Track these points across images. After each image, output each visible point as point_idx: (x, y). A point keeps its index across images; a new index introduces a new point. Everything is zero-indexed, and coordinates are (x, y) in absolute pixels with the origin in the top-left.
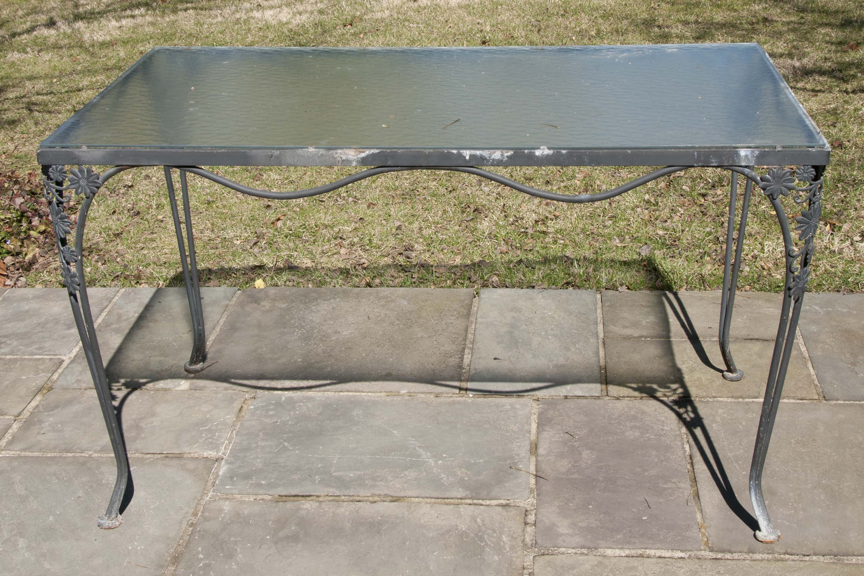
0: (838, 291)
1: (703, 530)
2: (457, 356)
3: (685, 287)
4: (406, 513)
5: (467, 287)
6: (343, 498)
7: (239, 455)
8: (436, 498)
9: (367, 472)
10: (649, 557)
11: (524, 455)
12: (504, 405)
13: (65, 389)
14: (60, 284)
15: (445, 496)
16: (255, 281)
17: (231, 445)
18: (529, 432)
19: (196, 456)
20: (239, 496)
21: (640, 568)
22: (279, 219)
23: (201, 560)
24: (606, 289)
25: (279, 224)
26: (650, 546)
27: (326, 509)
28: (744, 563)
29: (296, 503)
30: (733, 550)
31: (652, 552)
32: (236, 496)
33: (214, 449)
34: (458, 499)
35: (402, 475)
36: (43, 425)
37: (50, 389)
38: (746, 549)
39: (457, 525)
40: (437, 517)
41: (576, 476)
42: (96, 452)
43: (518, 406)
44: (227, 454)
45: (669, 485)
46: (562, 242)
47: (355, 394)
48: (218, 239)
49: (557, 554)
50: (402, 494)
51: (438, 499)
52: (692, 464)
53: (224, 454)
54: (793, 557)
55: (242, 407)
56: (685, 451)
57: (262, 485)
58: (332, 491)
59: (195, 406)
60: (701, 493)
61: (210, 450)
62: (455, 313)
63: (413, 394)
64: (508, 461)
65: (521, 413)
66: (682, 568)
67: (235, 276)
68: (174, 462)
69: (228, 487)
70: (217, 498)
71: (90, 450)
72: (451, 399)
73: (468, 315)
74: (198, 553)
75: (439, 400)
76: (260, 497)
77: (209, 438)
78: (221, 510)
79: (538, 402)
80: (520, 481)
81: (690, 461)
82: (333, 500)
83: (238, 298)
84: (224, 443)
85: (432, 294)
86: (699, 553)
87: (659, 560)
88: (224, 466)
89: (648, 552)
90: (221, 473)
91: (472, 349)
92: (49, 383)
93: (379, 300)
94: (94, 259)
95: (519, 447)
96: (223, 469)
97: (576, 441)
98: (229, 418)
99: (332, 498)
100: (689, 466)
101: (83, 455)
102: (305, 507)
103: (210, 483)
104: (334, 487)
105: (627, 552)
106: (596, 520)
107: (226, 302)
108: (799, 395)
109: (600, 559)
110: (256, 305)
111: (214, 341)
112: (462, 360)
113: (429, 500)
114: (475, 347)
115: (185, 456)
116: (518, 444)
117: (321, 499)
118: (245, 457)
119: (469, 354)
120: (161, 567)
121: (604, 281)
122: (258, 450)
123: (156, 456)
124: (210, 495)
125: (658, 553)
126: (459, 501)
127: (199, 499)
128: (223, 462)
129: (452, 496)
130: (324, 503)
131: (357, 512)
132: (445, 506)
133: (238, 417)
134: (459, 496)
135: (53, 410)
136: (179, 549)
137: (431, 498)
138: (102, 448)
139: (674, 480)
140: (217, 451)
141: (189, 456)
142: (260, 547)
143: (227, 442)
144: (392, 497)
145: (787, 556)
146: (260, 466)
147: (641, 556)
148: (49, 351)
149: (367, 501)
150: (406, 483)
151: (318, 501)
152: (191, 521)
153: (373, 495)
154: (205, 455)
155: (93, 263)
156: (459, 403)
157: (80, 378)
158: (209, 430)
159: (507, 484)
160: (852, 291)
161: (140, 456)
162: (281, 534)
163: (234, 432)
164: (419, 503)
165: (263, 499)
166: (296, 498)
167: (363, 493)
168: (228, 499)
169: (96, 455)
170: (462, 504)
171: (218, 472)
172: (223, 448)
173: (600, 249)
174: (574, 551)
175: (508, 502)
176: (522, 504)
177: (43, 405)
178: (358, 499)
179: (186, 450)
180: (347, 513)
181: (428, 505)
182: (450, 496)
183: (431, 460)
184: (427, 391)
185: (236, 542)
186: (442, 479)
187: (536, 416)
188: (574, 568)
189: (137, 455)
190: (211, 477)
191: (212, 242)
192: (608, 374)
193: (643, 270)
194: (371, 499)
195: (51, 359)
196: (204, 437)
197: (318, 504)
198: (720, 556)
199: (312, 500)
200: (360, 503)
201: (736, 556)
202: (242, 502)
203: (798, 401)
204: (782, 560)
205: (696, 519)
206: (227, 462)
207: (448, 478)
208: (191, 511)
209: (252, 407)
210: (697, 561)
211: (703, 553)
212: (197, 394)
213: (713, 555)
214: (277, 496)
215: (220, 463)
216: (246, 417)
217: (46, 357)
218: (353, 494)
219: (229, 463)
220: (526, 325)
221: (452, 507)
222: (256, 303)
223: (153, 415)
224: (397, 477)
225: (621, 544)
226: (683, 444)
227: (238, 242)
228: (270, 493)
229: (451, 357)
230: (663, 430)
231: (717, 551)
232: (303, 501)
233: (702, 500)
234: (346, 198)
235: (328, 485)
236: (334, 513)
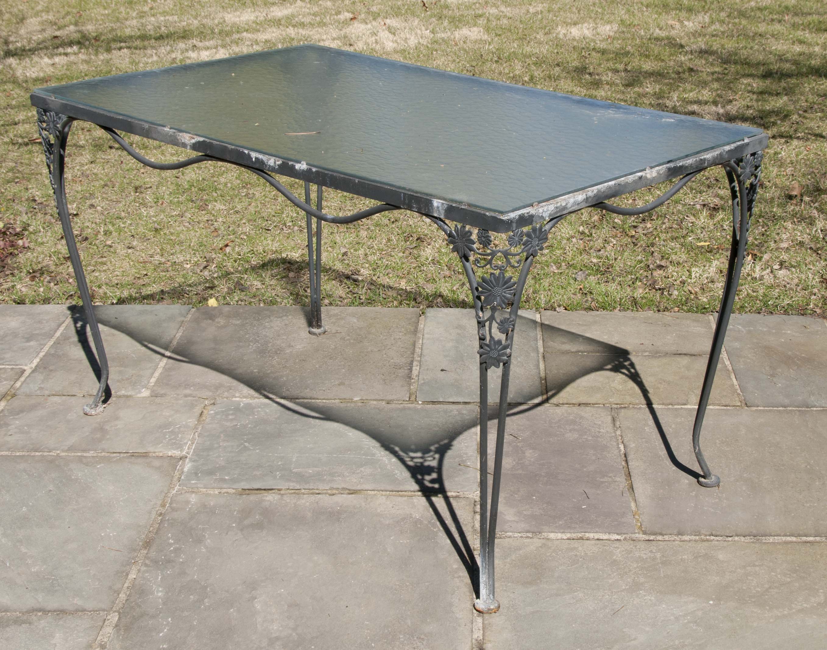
0: (759, 313)
1: (637, 517)
2: (406, 368)
3: (619, 308)
4: (363, 504)
5: (413, 307)
6: (303, 491)
7: (202, 454)
8: (390, 491)
9: (325, 468)
10: (588, 539)
11: (472, 453)
12: (451, 411)
13: (28, 396)
14: (15, 302)
15: (399, 489)
16: (207, 300)
17: (194, 445)
18: (476, 434)
19: (161, 454)
20: (205, 490)
21: (580, 548)
22: (227, 246)
23: (171, 545)
24: (545, 309)
25: (228, 250)
26: (589, 530)
27: (288, 501)
28: (674, 543)
29: (259, 496)
30: (664, 532)
31: (591, 535)
32: (201, 489)
33: (178, 448)
34: (412, 491)
35: (359, 471)
36: (9, 428)
37: (14, 396)
38: (675, 532)
39: (411, 514)
40: (393, 507)
41: (520, 472)
42: (63, 451)
44: (191, 453)
45: (606, 479)
47: (310, 400)
48: (169, 263)
49: (504, 538)
50: (359, 487)
51: (393, 491)
52: (627, 461)
53: (188, 453)
54: (717, 538)
55: (202, 412)
56: (620, 451)
57: (225, 480)
58: (292, 485)
59: (157, 411)
60: (635, 486)
61: (174, 450)
62: (403, 329)
63: (365, 401)
64: (457, 460)
66: (618, 548)
67: (187, 296)
68: (140, 460)
69: (194, 482)
70: (183, 492)
71: (58, 450)
72: (402, 405)
73: (415, 331)
74: (169, 538)
75: (390, 406)
76: (224, 491)
77: (173, 439)
78: (188, 502)
80: (468, 476)
81: (624, 459)
82: (294, 493)
83: (193, 315)
84: (187, 443)
85: (380, 313)
86: (633, 535)
87: (598, 542)
88: (188, 463)
89: (587, 535)
90: (186, 470)
91: (420, 362)
92: (12, 390)
93: (330, 317)
94: (46, 280)
95: (467, 447)
96: (188, 466)
97: (519, 442)
98: (190, 422)
99: (293, 491)
100: (624, 463)
101: (51, 454)
102: (267, 499)
103: (175, 479)
104: (293, 482)
105: (569, 535)
106: (539, 509)
107: (183, 319)
108: (724, 403)
109: (544, 541)
110: (210, 321)
111: (172, 353)
112: (411, 372)
113: (384, 493)
114: (423, 359)
115: (150, 454)
116: (466, 444)
117: (282, 492)
118: (208, 455)
119: (417, 366)
120: (135, 550)
121: (543, 303)
122: (220, 450)
123: (122, 455)
124: (176, 488)
125: (597, 536)
126: (413, 493)
127: (166, 492)
128: (187, 460)
129: (406, 489)
130: (285, 496)
131: (317, 503)
132: (400, 498)
133: (199, 421)
134: (412, 489)
135: (18, 414)
136: (150, 535)
137: (386, 491)
138: (69, 448)
139: (610, 475)
140: (181, 451)
141: (154, 455)
142: (227, 534)
143: (189, 442)
144: (349, 490)
145: (712, 538)
146: (223, 463)
147: (581, 538)
148: (10, 361)
149: (326, 493)
150: (362, 478)
151: (280, 494)
152: (159, 512)
153: (332, 489)
154: (170, 454)
155: (45, 283)
156: (409, 409)
157: (42, 386)
158: (172, 432)
159: (456, 479)
160: (772, 313)
161: (107, 455)
162: (246, 522)
163: (196, 434)
164: (375, 495)
165: (227, 493)
166: (258, 491)
167: (322, 486)
168: (193, 492)
169: (63, 454)
170: (415, 496)
171: (183, 469)
172: (187, 448)
173: (538, 274)
174: (520, 535)
175: (458, 494)
176: (471, 496)
177: (8, 410)
178: (317, 492)
179: (151, 449)
180: (308, 504)
181: (383, 497)
182: (403, 490)
183: (384, 459)
184: (379, 399)
185: (204, 530)
186: (396, 474)
188: (520, 549)
189: (103, 454)
190: (177, 473)
191: (162, 265)
192: (548, 384)
193: (579, 293)
194: (329, 492)
195: (12, 369)
196: (167, 438)
197: (279, 496)
198: (652, 538)
199: (274, 493)
200: (320, 496)
201: (666, 537)
202: (208, 495)
203: (723, 408)
204: (708, 540)
205: (630, 507)
206: (191, 460)
207: (401, 474)
208: (159, 502)
209: (212, 412)
210: (632, 542)
211: (637, 535)
212: (158, 400)
213: (647, 537)
214: (240, 490)
215: (184, 461)
216: (207, 420)
217: (7, 367)
218: (313, 487)
219: (194, 461)
220: (471, 341)
221: (406, 498)
222: (210, 319)
223: (117, 418)
224: (354, 473)
225: (563, 529)
226: (618, 444)
227: (188, 266)
228: (234, 487)
229: (400, 369)
230: (599, 432)
231: (649, 534)
232: (265, 494)
233: (635, 491)
234: (292, 227)
235: (289, 480)
236: (295, 504)
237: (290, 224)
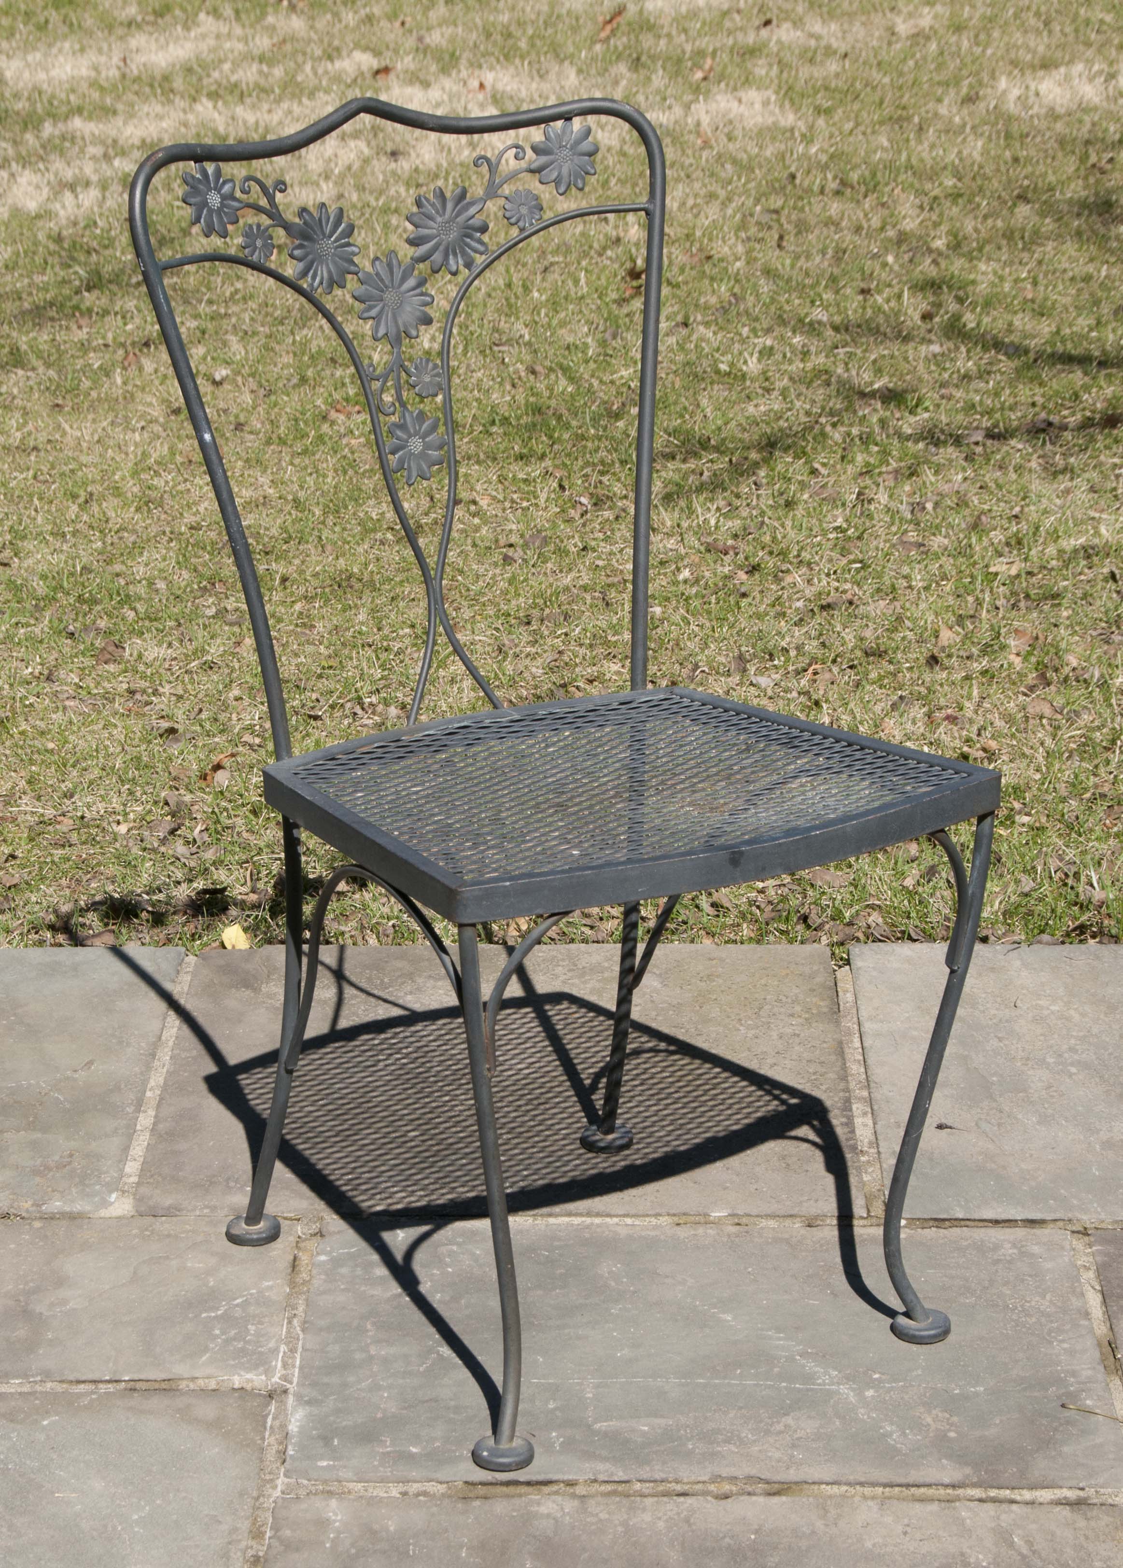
4: (819, 1524)
5: (802, 943)
6: (638, 1486)
7: (326, 1380)
8: (885, 1485)
9: (682, 1419)
11: (1090, 1372)
12: (996, 1247)
15: (910, 1480)
16: (217, 930)
17: (298, 1356)
18: (1087, 1315)
19: (213, 1385)
20: (360, 1485)
22: (218, 767)
25: (222, 778)
27: (603, 1516)
29: (517, 1501)
32: (351, 1485)
33: (256, 1367)
34: (946, 1486)
35: (780, 1427)
39: (962, 1554)
40: (905, 1533)
43: (1036, 1249)
44: (295, 1380)
46: (1026, 819)
47: (588, 1220)
48: (65, 820)
50: (792, 1475)
51: (892, 1486)
53: (285, 1378)
55: (295, 1258)
57: (412, 1456)
58: (604, 1469)
59: (167, 1258)
61: (248, 1370)
62: (798, 1008)
63: (744, 1220)
64: (1052, 1390)
65: (1049, 1265)
68: (156, 1402)
69: (325, 1463)
70: (302, 1492)
72: (851, 1232)
73: (834, 1013)
75: (818, 1233)
76: (415, 1487)
77: (234, 1339)
78: (322, 1524)
79: (1086, 1238)
80: (1099, 1441)
82: (614, 1493)
83: (194, 974)
84: (276, 1350)
85: (722, 960)
88: (294, 1408)
90: (293, 1427)
91: (870, 1101)
93: (583, 975)
95: (1071, 1353)
96: (296, 1417)
98: (270, 1288)
99: (609, 1488)
102: (543, 1510)
103: (271, 1455)
104: (605, 1459)
110: (248, 993)
111: (165, 1088)
112: (853, 1131)
113: (868, 1491)
114: (878, 1095)
115: (183, 1385)
116: (1066, 1345)
117: (580, 1490)
118: (345, 1385)
119: (867, 1114)
122: (375, 1368)
123: (102, 1388)
124: (280, 1484)
126: (950, 1491)
127: (255, 1494)
128: (291, 1400)
129: (928, 1480)
130: (592, 1502)
131: (687, 1521)
132: (917, 1505)
133: (292, 1284)
134: (947, 1481)
137: (874, 1485)
140: (266, 1372)
141: (192, 1386)
143: (283, 1348)
144: (768, 1482)
146: (392, 1408)
149: (705, 1493)
150: (794, 1446)
151: (574, 1496)
152: (250, 1553)
153: (716, 1479)
154: (236, 1381)
156: (876, 1241)
158: (227, 1319)
159: (1066, 1449)
161: (60, 1388)
163: (295, 1322)
164: (843, 1496)
165: (425, 1494)
166: (511, 1490)
167: (688, 1473)
168: (330, 1493)
170: (958, 1499)
171: (283, 1426)
172: (280, 1364)
175: (1081, 1494)
178: (679, 1488)
179: (180, 1369)
180: (661, 1525)
181: (870, 1503)
182: (921, 1480)
183: (843, 1389)
184: (782, 1213)
186: (888, 1435)
187: (1091, 1274)
189: (49, 1385)
190: (270, 1439)
191: (50, 828)
194: (712, 1487)
196: (217, 1337)
197: (576, 1503)
199: (556, 1493)
200: (689, 1500)
202: (372, 1501)
206: (300, 1400)
207: (904, 1434)
208: (245, 1525)
209: (323, 1258)
212: (163, 1225)
214: (460, 1484)
215: (283, 1402)
216: (316, 1282)
218: (663, 1476)
219: (309, 1403)
220: (1000, 1040)
221: (934, 1507)
223: (60, 1282)
224: (767, 1432)
227: (123, 829)
228: (440, 1476)
232: (533, 1495)
234: (380, 708)
235: (590, 1456)
236: (625, 1524)
237: (374, 699)
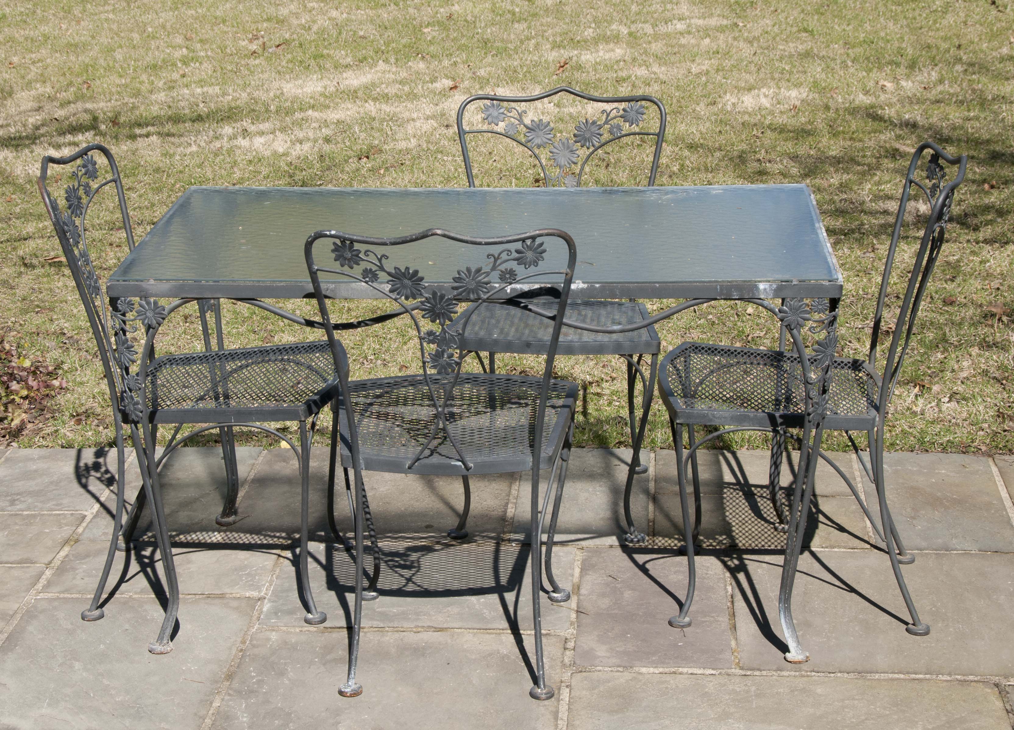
0: (912, 451)
1: (736, 654)
2: (500, 510)
3: (746, 447)
4: (449, 641)
6: (387, 629)
7: (281, 594)
8: (478, 629)
9: (410, 608)
10: (681, 673)
13: (93, 541)
14: (63, 447)
15: (487, 627)
16: (279, 442)
17: (272, 587)
18: (573, 575)
19: (238, 596)
20: (285, 628)
21: (672, 682)
23: (253, 677)
24: (661, 448)
26: (683, 665)
27: (371, 638)
28: (771, 678)
30: (762, 668)
31: (685, 670)
32: (282, 628)
33: (255, 590)
35: (445, 611)
36: (77, 572)
37: (77, 541)
38: (774, 668)
39: (499, 650)
40: (480, 644)
41: (616, 611)
42: (136, 593)
43: (561, 554)
44: (269, 594)
45: (707, 619)
46: (617, 404)
49: (594, 672)
50: (445, 626)
51: (481, 629)
52: (732, 602)
53: (266, 594)
54: (819, 674)
55: (279, 555)
56: (727, 592)
58: (375, 623)
59: (231, 555)
60: (737, 626)
61: (252, 591)
65: (564, 559)
66: (712, 682)
67: (257, 438)
68: (217, 601)
69: (273, 621)
70: (263, 630)
71: (130, 592)
74: (251, 672)
75: (481, 548)
76: (305, 629)
77: (250, 581)
78: (268, 639)
79: (582, 551)
80: (561, 615)
81: (730, 600)
83: (264, 457)
84: (265, 585)
86: (729, 671)
87: (691, 676)
88: (267, 603)
89: (681, 670)
90: (265, 609)
91: (516, 504)
92: (74, 535)
94: (94, 424)
96: (267, 606)
97: (618, 583)
99: (376, 629)
100: (729, 604)
101: (123, 596)
103: (254, 618)
104: (377, 620)
105: (661, 670)
106: (633, 646)
107: (254, 461)
108: (851, 545)
109: (634, 675)
110: (285, 464)
111: (243, 497)
112: (505, 514)
113: (471, 631)
114: (519, 501)
115: (227, 596)
118: (288, 596)
119: (512, 508)
120: (217, 682)
121: (659, 441)
123: (197, 597)
124: (256, 627)
125: (690, 671)
126: (502, 631)
127: (246, 630)
128: (266, 601)
129: (494, 627)
131: (402, 640)
132: (487, 635)
133: (276, 563)
134: (501, 628)
135: (84, 559)
136: (232, 669)
137: (474, 629)
138: (142, 590)
139: (713, 615)
140: (259, 592)
141: (231, 596)
142: (309, 668)
143: (267, 584)
144: (435, 628)
145: (813, 674)
147: (674, 673)
148: (69, 507)
149: (411, 631)
150: (448, 617)
151: (363, 632)
152: (240, 648)
153: (417, 627)
154: (247, 595)
155: (93, 427)
157: (106, 531)
158: (249, 574)
159: (548, 618)
160: (927, 451)
161: (182, 596)
162: (328, 657)
163: (274, 576)
164: (462, 633)
165: (308, 631)
166: (341, 629)
167: (406, 625)
168: (274, 630)
169: (136, 596)
171: (261, 609)
172: (265, 589)
173: (659, 411)
174: (610, 669)
175: (551, 632)
176: (562, 634)
177: (73, 555)
178: (402, 629)
179: (227, 590)
180: (392, 641)
181: (470, 634)
183: (473, 599)
185: (285, 664)
186: (485, 613)
187: (579, 562)
188: (609, 682)
190: (256, 613)
192: (656, 526)
193: (703, 430)
194: (414, 630)
195: (72, 514)
196: (244, 580)
198: (749, 673)
200: (404, 633)
201: (764, 673)
202: (289, 633)
203: (849, 550)
204: (808, 676)
205: (730, 645)
206: (270, 600)
207: (490, 613)
208: (239, 640)
210: (726, 677)
211: (733, 670)
213: (743, 673)
214: (322, 628)
215: (263, 602)
216: (285, 563)
217: (66, 512)
218: (397, 626)
219: (273, 602)
221: (494, 636)
222: (284, 461)
224: (440, 612)
225: (655, 664)
226: (726, 586)
229: (493, 511)
230: (707, 574)
231: (748, 669)
233: (738, 631)
234: (374, 361)
235: (372, 619)
236: (379, 640)
237: (372, 357)
